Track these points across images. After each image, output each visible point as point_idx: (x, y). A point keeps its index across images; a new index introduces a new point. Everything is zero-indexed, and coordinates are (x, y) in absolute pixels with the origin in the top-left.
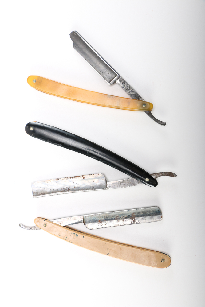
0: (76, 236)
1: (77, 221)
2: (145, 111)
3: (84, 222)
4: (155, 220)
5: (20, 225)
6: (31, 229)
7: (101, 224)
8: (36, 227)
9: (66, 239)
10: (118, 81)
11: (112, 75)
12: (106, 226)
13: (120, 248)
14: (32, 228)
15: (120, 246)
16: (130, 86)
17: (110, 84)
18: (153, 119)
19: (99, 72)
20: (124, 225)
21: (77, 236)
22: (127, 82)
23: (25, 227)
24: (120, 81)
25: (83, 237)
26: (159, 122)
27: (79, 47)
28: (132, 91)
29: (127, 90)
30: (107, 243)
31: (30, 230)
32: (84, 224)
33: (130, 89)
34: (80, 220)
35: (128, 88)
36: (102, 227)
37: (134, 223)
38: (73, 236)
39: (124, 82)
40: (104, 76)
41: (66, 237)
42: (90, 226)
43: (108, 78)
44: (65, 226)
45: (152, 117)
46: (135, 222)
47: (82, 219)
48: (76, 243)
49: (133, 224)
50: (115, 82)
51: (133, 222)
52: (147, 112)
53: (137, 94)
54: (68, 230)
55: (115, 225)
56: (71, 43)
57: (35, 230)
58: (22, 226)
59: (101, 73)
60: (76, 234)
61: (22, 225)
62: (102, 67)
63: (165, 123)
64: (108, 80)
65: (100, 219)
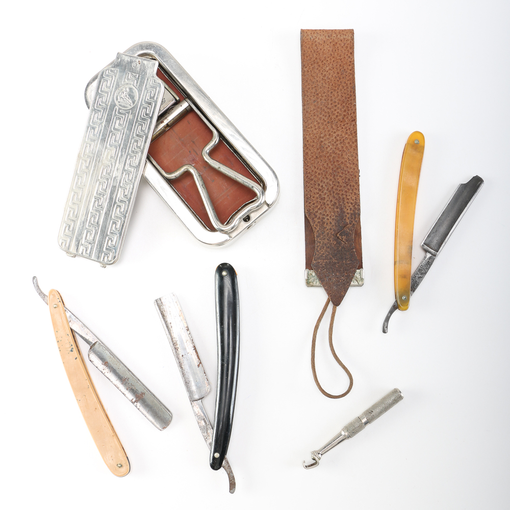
0: (70, 349)
1: (87, 337)
2: (396, 301)
3: (92, 346)
4: (155, 423)
5: (34, 278)
6: (39, 294)
7: (104, 367)
8: (46, 297)
9: (58, 342)
10: (429, 255)
11: (435, 245)
12: (106, 374)
13: (96, 409)
14: (41, 293)
15: (99, 406)
16: (426, 273)
17: (423, 245)
18: (388, 314)
19: (436, 227)
20: (123, 394)
21: (72, 351)
22: (430, 267)
23: (36, 285)
24: (430, 258)
25: (76, 359)
26: (386, 324)
27: (463, 192)
28: (420, 277)
29: (420, 270)
30: (91, 390)
31: (37, 294)
32: (91, 349)
33: (422, 274)
34: (91, 340)
35: (424, 270)
36: (102, 371)
37: (134, 403)
38: (68, 346)
39: (429, 264)
40: (432, 235)
41: (60, 339)
42: (93, 357)
43: (431, 240)
44: (72, 330)
45: (391, 312)
46: (136, 403)
47: (94, 342)
48: (63, 357)
49: (132, 402)
50: (426, 251)
51: (133, 401)
52: (396, 304)
53: (418, 285)
54: (70, 335)
55: (115, 384)
56: (465, 181)
57: (42, 300)
58: (35, 281)
59: (435, 229)
60: (72, 348)
61: (37, 280)
62: (442, 229)
63: (386, 331)
64: (427, 242)
65: (108, 362)
